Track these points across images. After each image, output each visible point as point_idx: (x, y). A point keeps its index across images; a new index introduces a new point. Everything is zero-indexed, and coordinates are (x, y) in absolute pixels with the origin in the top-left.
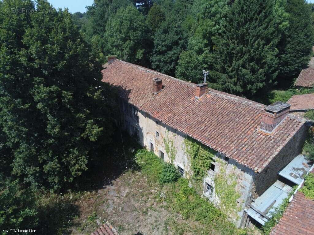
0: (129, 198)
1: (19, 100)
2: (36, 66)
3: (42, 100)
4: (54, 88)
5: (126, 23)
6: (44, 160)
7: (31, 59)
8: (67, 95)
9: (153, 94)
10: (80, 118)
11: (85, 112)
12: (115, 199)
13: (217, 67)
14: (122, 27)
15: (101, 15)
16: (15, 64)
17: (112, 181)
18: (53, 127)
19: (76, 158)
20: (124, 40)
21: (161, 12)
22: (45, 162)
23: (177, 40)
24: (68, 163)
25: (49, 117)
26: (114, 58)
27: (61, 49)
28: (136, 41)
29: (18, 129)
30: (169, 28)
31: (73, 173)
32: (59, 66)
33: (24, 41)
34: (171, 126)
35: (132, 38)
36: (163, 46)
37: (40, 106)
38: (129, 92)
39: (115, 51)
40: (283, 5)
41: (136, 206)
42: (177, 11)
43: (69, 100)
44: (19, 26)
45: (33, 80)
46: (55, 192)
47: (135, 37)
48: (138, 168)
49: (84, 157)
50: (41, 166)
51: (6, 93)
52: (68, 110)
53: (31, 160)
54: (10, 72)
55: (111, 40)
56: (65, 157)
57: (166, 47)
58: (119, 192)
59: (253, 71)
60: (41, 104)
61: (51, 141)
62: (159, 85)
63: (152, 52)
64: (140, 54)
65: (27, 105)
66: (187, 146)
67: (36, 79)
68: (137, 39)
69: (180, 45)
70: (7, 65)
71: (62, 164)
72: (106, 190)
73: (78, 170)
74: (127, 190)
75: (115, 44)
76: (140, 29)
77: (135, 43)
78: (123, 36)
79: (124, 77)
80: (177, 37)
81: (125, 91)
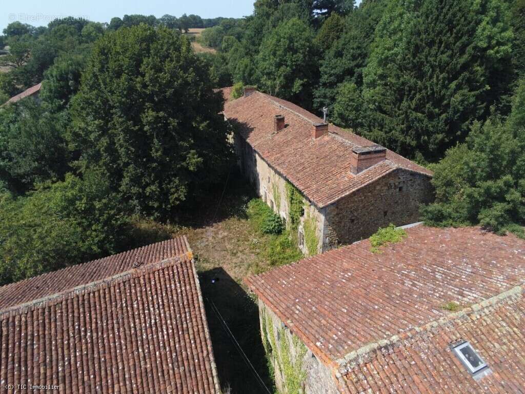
0: (224, 240)
1: (131, 122)
2: (148, 92)
3: (149, 123)
4: (161, 114)
5: (284, 43)
6: (146, 182)
7: (145, 86)
8: (174, 122)
9: (274, 133)
10: (182, 146)
11: (189, 141)
12: (210, 238)
13: (385, 109)
14: (277, 48)
15: (257, 29)
16: (131, 89)
17: (214, 224)
18: (157, 151)
19: (176, 187)
20: (279, 65)
21: (340, 25)
22: (148, 185)
23: (352, 67)
24: (168, 190)
25: (155, 141)
26: (252, 90)
27: (171, 77)
28: (294, 67)
29: (127, 148)
30: (343, 49)
31: (171, 201)
32: (168, 94)
33: (141, 70)
34: (273, 166)
35: (289, 63)
36: (331, 76)
37: (146, 128)
38: (252, 129)
39: (266, 80)
40: (504, 20)
41: (227, 247)
42: (375, 20)
43: (173, 126)
44: (140, 55)
45: (144, 105)
46: (155, 220)
47: (294, 61)
48: (246, 217)
49: (183, 187)
50: (144, 188)
51: (122, 115)
52: (172, 138)
53: (136, 180)
54: (126, 96)
55: (263, 65)
56: (166, 184)
57: (335, 77)
58: (216, 233)
59: (431, 116)
60: (147, 126)
61: (154, 165)
62: (280, 123)
63: (318, 83)
64: (297, 85)
65: (137, 127)
66: (287, 190)
67: (147, 104)
68: (296, 65)
69: (356, 75)
70: (125, 90)
71: (162, 189)
72: (204, 230)
73: (177, 199)
74: (226, 234)
75: (267, 71)
76: (301, 51)
77: (293, 70)
78: (278, 60)
79: (255, 112)
80: (353, 64)
81: (248, 128)
